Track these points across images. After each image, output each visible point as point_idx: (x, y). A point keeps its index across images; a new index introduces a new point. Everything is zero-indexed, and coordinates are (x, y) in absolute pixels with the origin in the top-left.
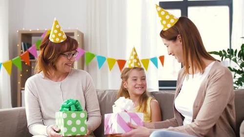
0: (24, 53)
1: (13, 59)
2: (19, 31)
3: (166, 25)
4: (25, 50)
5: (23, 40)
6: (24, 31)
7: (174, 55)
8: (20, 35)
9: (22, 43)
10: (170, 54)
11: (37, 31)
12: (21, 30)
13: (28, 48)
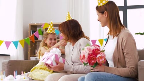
0: (32, 35)
1: (25, 39)
2: (29, 24)
3: (100, 3)
4: (33, 34)
5: (31, 29)
6: (32, 24)
7: (100, 21)
8: (30, 26)
9: (31, 31)
10: (98, 20)
11: (39, 24)
12: (31, 23)
13: (34, 33)
